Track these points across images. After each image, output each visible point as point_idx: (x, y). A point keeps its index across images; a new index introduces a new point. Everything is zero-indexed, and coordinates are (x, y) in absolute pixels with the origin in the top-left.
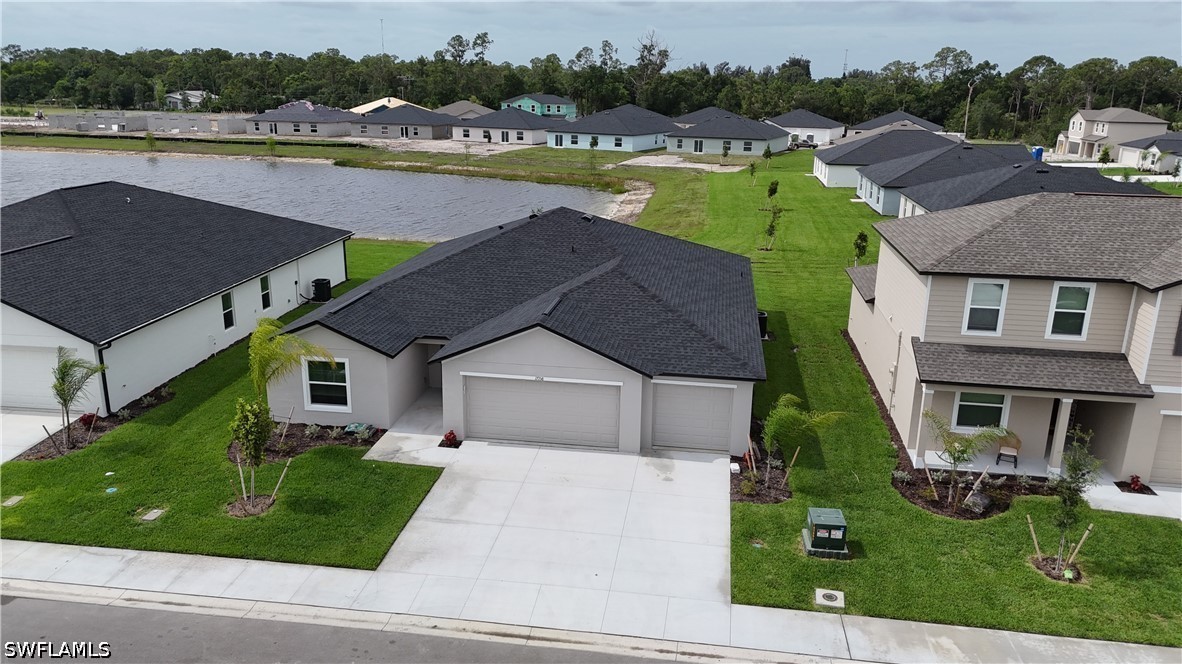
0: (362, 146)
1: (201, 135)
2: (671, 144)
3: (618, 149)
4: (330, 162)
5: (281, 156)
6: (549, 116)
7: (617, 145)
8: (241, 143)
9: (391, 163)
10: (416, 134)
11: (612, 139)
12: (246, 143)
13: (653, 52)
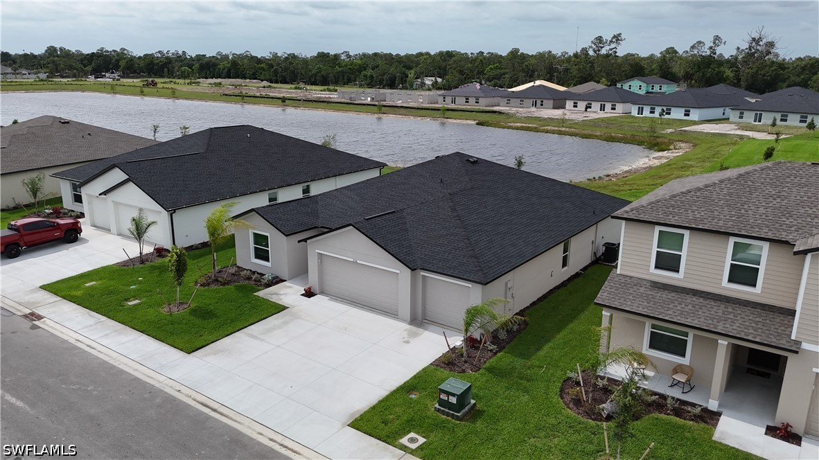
0: (500, 113)
1: (412, 105)
2: (733, 115)
3: (686, 118)
4: (474, 123)
5: (448, 118)
6: (652, 93)
7: (686, 115)
8: (429, 109)
9: (512, 124)
10: (542, 105)
11: (682, 111)
12: (432, 109)
13: (761, 43)
